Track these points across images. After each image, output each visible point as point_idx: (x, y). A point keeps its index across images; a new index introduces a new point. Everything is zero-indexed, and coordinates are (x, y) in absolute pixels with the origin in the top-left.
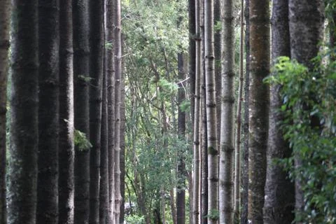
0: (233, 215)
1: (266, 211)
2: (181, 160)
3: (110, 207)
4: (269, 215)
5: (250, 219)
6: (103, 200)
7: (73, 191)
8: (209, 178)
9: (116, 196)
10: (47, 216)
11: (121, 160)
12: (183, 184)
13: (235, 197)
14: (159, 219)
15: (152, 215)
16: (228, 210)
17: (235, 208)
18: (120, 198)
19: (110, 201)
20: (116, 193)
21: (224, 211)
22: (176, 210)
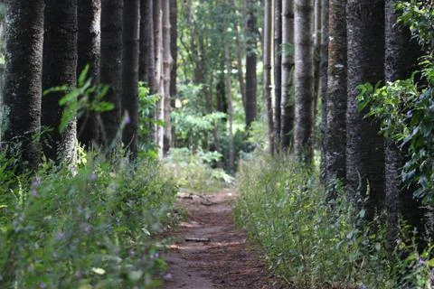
0: (312, 51)
1: (350, 8)
2: (251, 14)
3: (155, 66)
4: (353, 14)
5: (331, 35)
6: (145, 51)
7: (100, 11)
8: (283, 13)
9: (164, 57)
10: (62, 30)
11: (171, 14)
12: (253, 45)
13: (316, 27)
14: (224, 99)
15: (215, 90)
16: (306, 43)
17: (315, 41)
18: (170, 59)
19: (156, 59)
20: (164, 53)
21: (300, 44)
22: (245, 81)
